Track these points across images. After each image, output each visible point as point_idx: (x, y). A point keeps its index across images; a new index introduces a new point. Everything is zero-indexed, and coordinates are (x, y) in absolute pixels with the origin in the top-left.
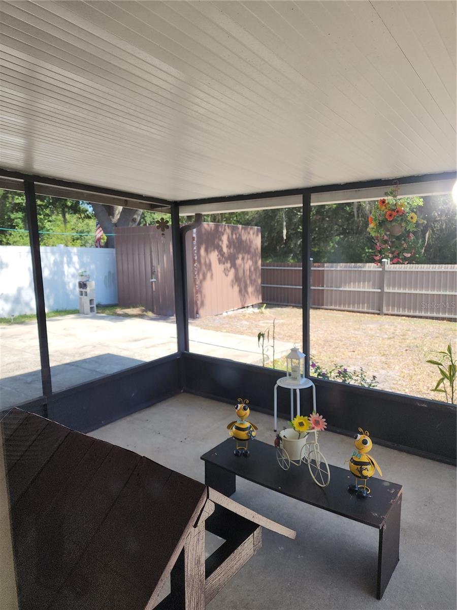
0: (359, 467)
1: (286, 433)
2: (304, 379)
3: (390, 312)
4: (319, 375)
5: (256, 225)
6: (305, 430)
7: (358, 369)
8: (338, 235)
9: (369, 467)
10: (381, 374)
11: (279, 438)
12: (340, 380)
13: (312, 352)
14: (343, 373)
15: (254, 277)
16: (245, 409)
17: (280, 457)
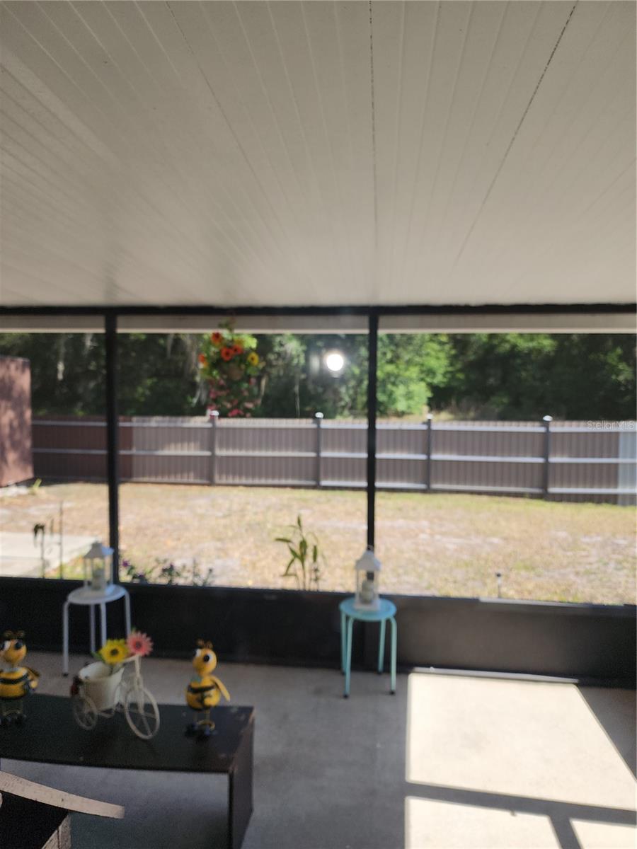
0: (199, 695)
1: (89, 672)
2: (112, 588)
3: (224, 481)
4: (134, 577)
5: (20, 355)
6: (119, 660)
7: (189, 563)
8: (151, 377)
9: (213, 692)
10: (218, 564)
11: (77, 682)
12: (164, 581)
13: (122, 546)
14: (169, 570)
15: (17, 436)
16: (17, 647)
17: (79, 710)
